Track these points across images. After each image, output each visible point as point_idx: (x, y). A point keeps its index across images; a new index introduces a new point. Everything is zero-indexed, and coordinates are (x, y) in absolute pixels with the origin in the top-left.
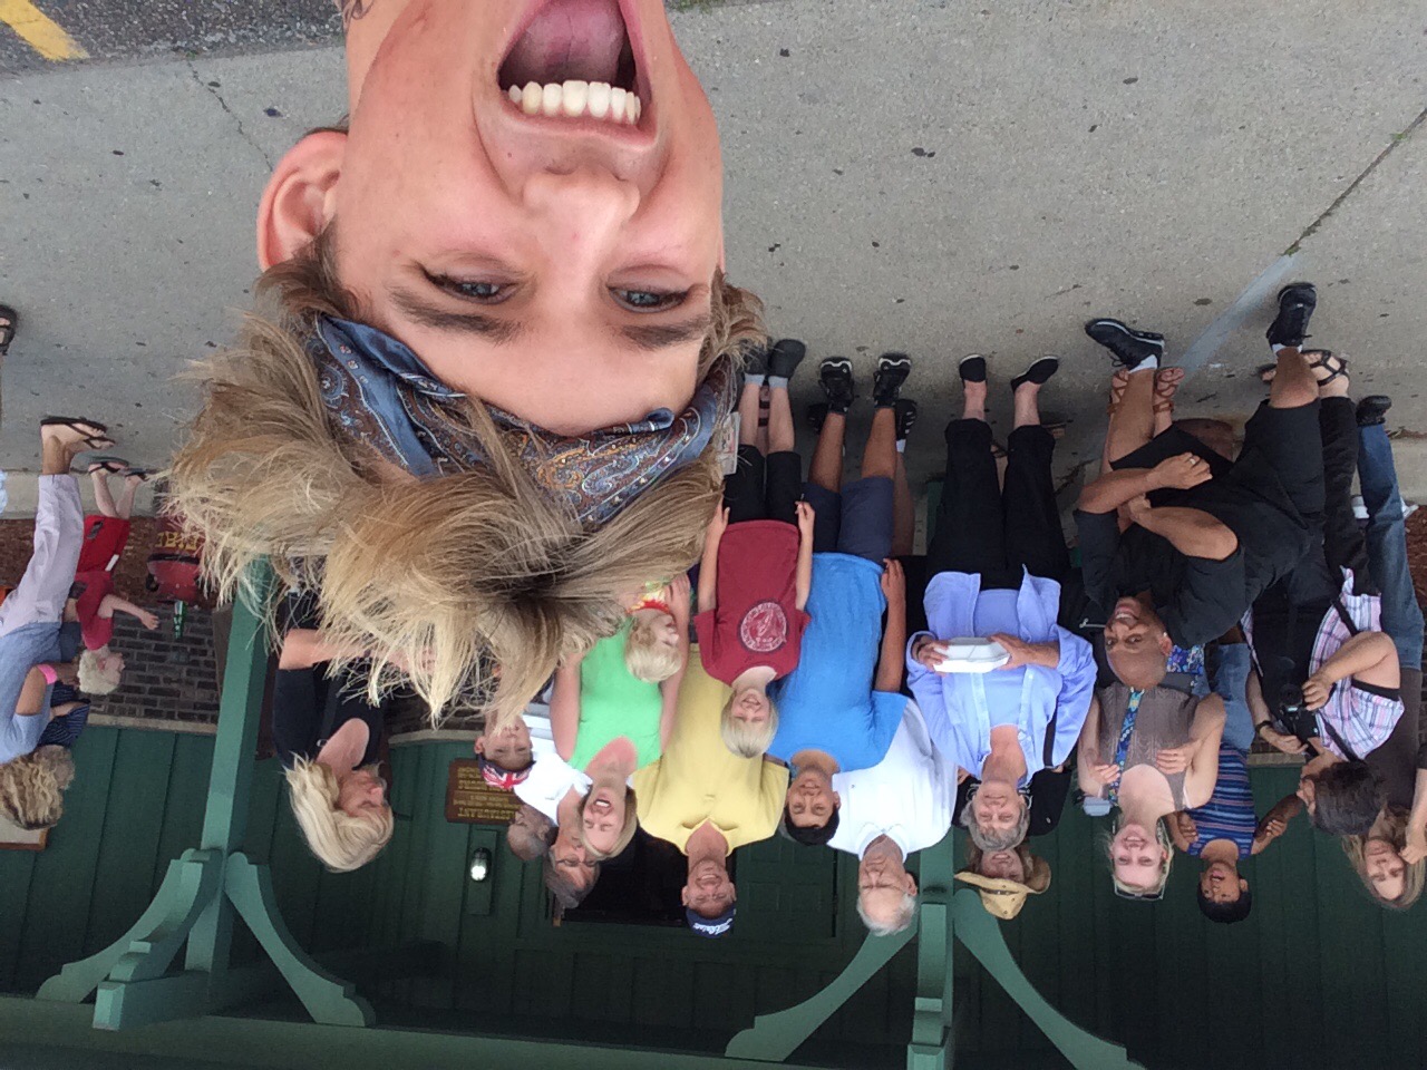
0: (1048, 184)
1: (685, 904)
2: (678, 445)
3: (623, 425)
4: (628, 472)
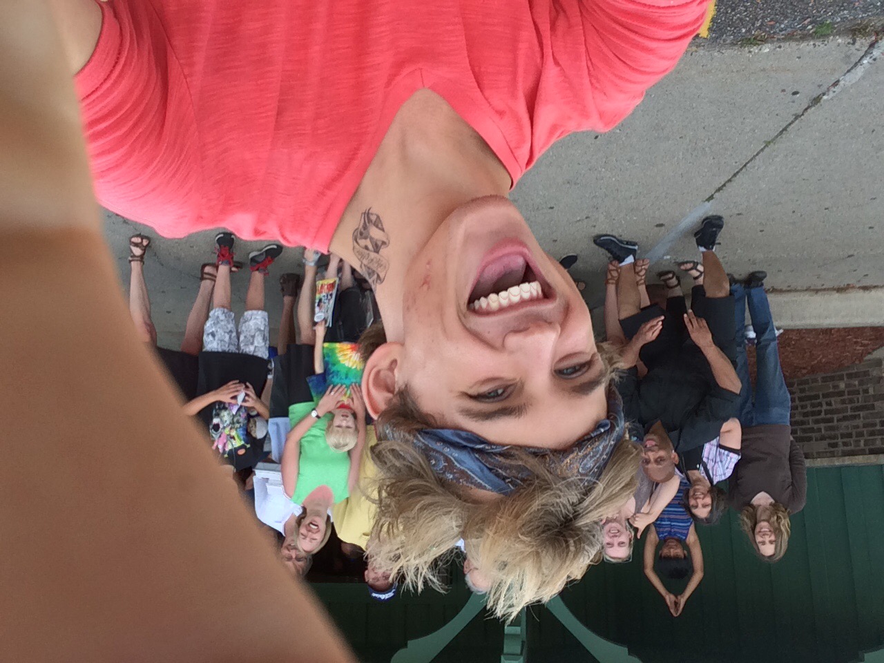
2: (615, 434)
3: (587, 434)
4: (598, 456)
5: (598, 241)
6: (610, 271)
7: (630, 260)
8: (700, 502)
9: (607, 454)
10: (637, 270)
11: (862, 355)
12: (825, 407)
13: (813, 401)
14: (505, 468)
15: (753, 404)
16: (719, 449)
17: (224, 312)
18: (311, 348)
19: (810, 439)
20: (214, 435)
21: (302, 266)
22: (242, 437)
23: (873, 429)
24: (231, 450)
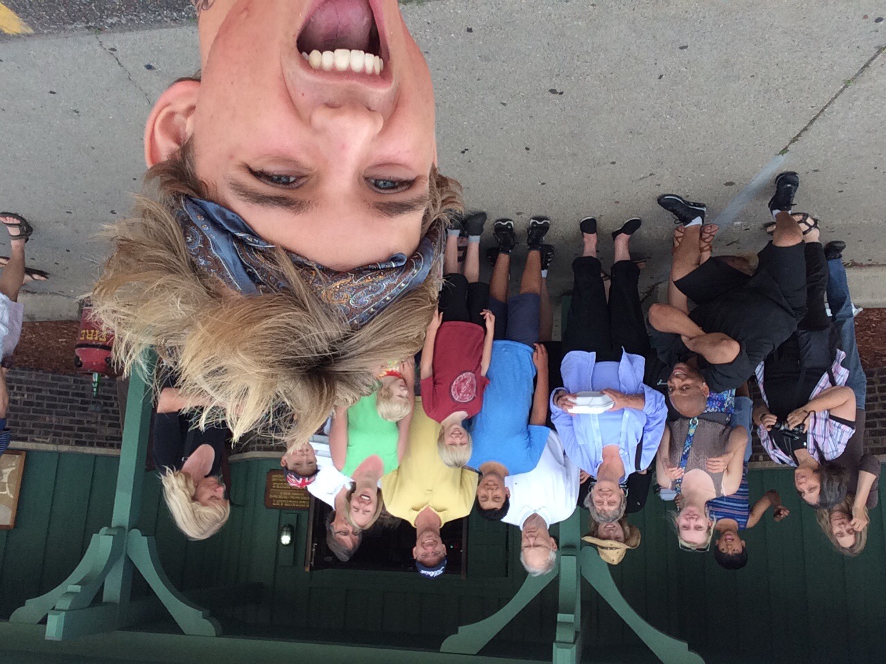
0: (633, 111)
1: (415, 558)
2: (409, 276)
3: (375, 264)
9: (391, 296)
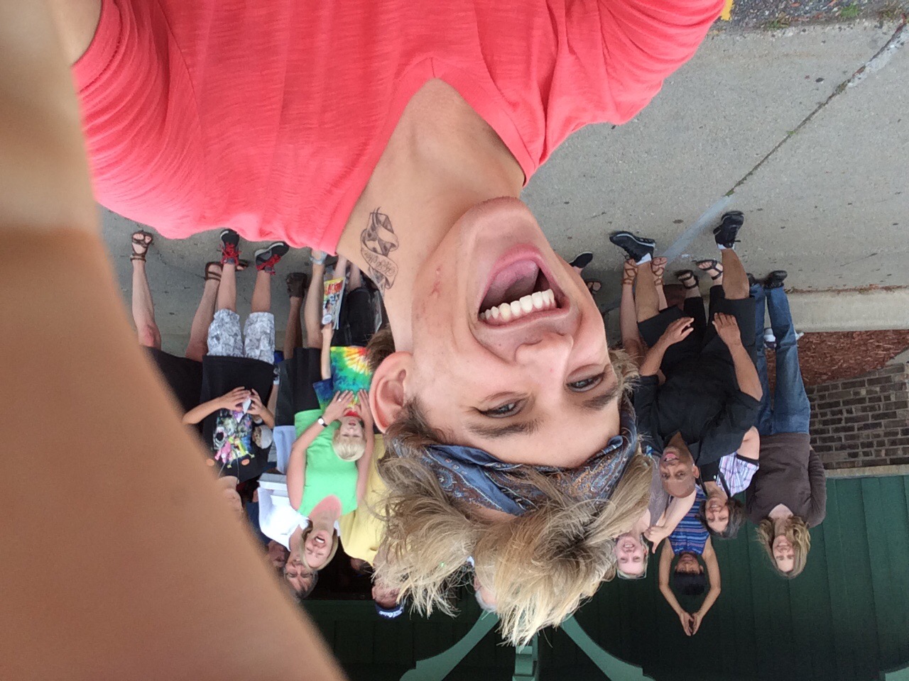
2: (627, 450)
3: (600, 451)
4: (610, 474)
5: (614, 238)
6: (626, 270)
7: (647, 258)
8: (717, 515)
9: (618, 473)
10: (654, 270)
11: (884, 360)
12: (845, 415)
13: (833, 409)
14: (515, 488)
15: (772, 412)
16: (736, 459)
17: (229, 314)
18: (318, 352)
19: (830, 448)
20: (217, 445)
21: (309, 264)
22: (246, 447)
23: (894, 438)
24: (235, 460)
